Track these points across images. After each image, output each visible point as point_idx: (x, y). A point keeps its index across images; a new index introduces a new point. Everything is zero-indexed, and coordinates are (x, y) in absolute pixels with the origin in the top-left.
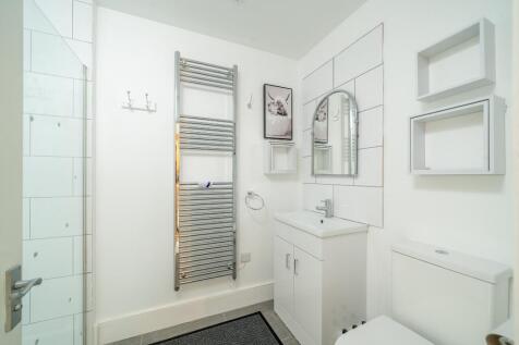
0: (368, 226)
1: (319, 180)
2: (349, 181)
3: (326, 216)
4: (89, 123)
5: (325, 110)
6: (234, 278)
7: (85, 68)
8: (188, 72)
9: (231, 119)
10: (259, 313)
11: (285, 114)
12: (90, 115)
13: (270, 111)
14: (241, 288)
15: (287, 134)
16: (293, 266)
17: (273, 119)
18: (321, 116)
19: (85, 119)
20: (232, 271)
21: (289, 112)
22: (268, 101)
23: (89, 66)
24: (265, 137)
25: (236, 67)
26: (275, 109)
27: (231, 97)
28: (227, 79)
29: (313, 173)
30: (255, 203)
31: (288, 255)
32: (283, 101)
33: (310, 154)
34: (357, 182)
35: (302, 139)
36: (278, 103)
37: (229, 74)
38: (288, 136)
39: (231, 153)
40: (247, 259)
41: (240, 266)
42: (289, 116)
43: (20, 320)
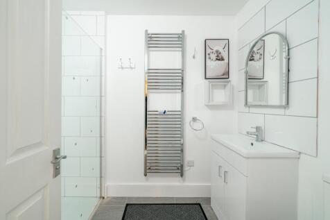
0: (300, 153)
1: (252, 110)
2: (281, 111)
3: (257, 140)
4: (103, 78)
5: (261, 51)
6: (182, 176)
7: (101, 49)
8: (153, 41)
9: (180, 68)
10: (199, 204)
11: (223, 59)
12: (103, 74)
13: (210, 58)
14: (186, 184)
15: (223, 75)
16: (223, 176)
17: (212, 64)
18: (257, 57)
19: (101, 76)
20: (180, 170)
21: (226, 57)
22: (208, 51)
23: (103, 47)
24: (206, 78)
25: (183, 32)
26: (214, 56)
27: (181, 53)
28: (178, 41)
29: (246, 104)
30: (197, 125)
31: (220, 167)
32: (221, 50)
33: (244, 88)
34: (288, 112)
35: (237, 78)
36: (217, 51)
37: (179, 38)
38: (226, 75)
39: (180, 91)
40: (191, 165)
41: (186, 168)
42: (226, 61)
43: (59, 174)
